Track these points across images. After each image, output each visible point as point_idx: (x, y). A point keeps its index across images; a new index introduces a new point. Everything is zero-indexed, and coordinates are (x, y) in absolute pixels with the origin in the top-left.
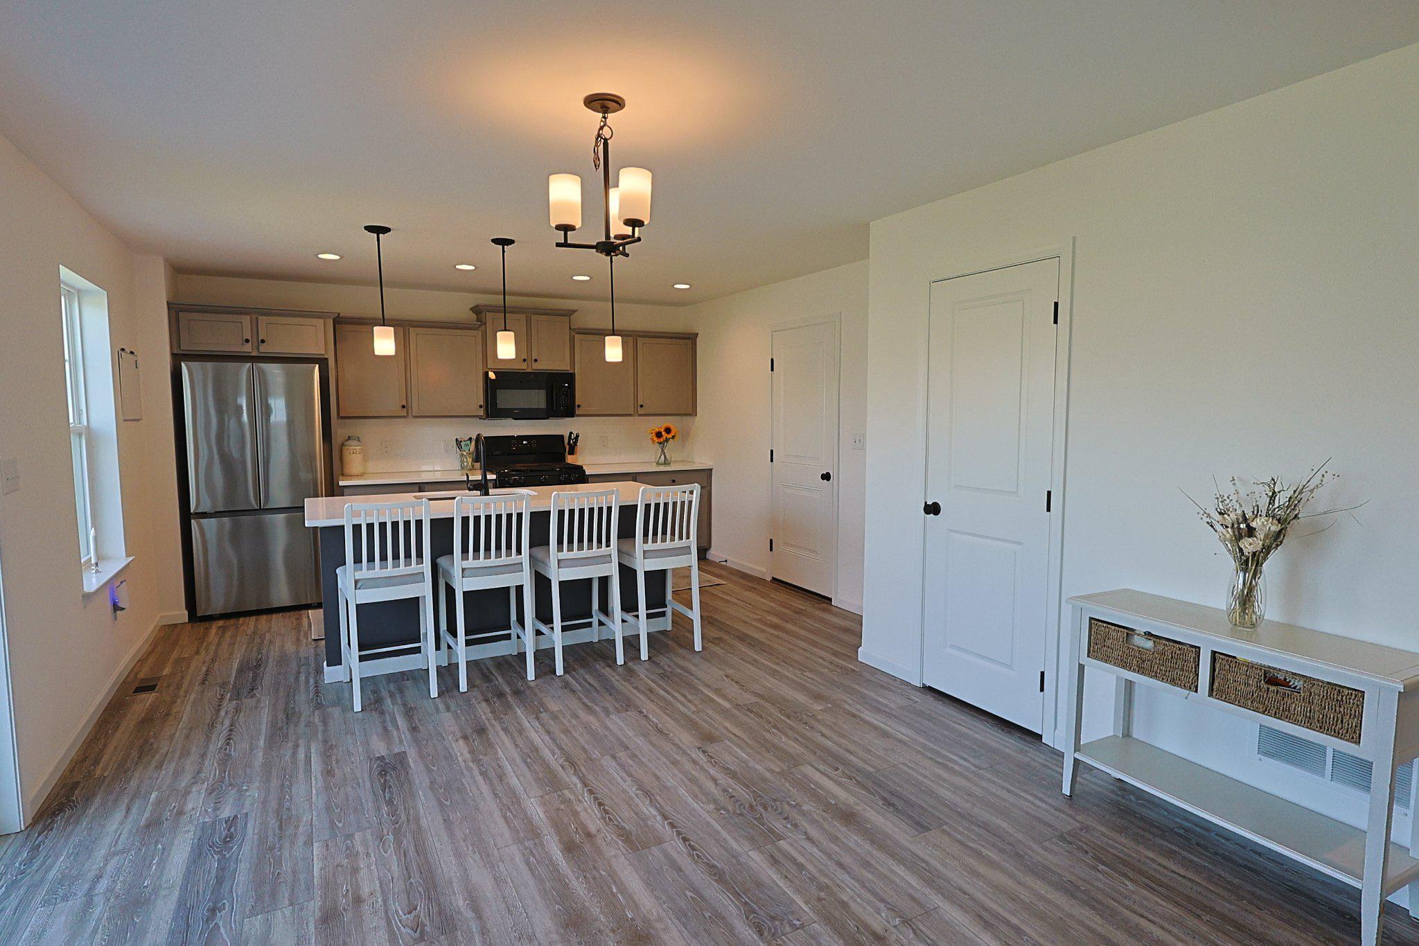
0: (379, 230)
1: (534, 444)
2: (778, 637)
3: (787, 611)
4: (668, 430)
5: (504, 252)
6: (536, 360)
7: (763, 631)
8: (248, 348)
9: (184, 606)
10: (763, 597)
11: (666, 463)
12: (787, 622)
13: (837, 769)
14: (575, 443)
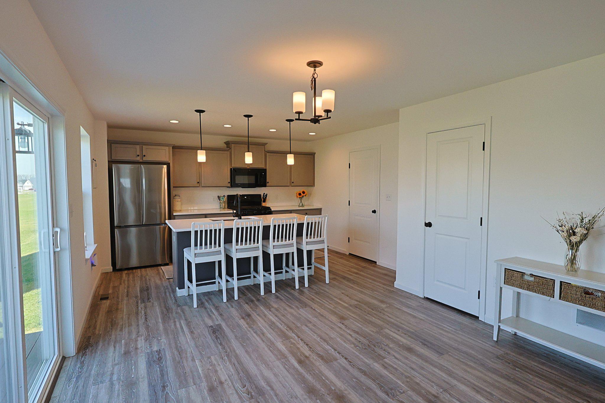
0: (200, 111)
1: (249, 198)
2: (358, 277)
3: (359, 267)
4: (304, 192)
5: (248, 120)
7: (351, 275)
8: (138, 159)
9: (111, 265)
10: (347, 261)
11: (303, 206)
12: (360, 271)
13: (399, 331)
14: (266, 198)
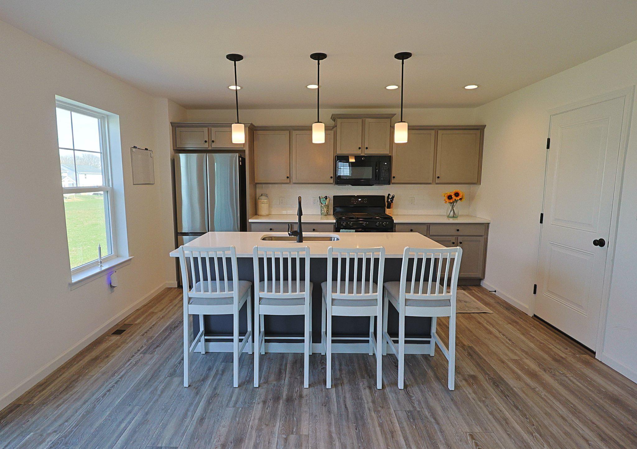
0: (235, 58)
1: (365, 201)
2: (533, 389)
3: (546, 356)
4: (457, 194)
5: (319, 64)
6: (367, 148)
7: (519, 378)
9: (176, 280)
10: (523, 334)
11: (454, 216)
12: (545, 371)
14: (392, 201)
